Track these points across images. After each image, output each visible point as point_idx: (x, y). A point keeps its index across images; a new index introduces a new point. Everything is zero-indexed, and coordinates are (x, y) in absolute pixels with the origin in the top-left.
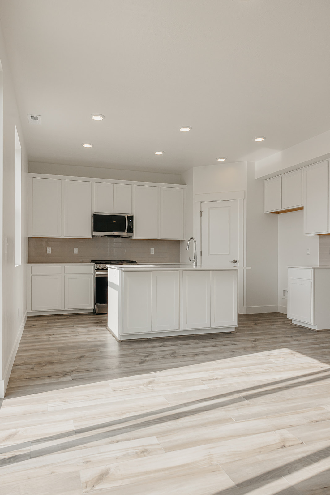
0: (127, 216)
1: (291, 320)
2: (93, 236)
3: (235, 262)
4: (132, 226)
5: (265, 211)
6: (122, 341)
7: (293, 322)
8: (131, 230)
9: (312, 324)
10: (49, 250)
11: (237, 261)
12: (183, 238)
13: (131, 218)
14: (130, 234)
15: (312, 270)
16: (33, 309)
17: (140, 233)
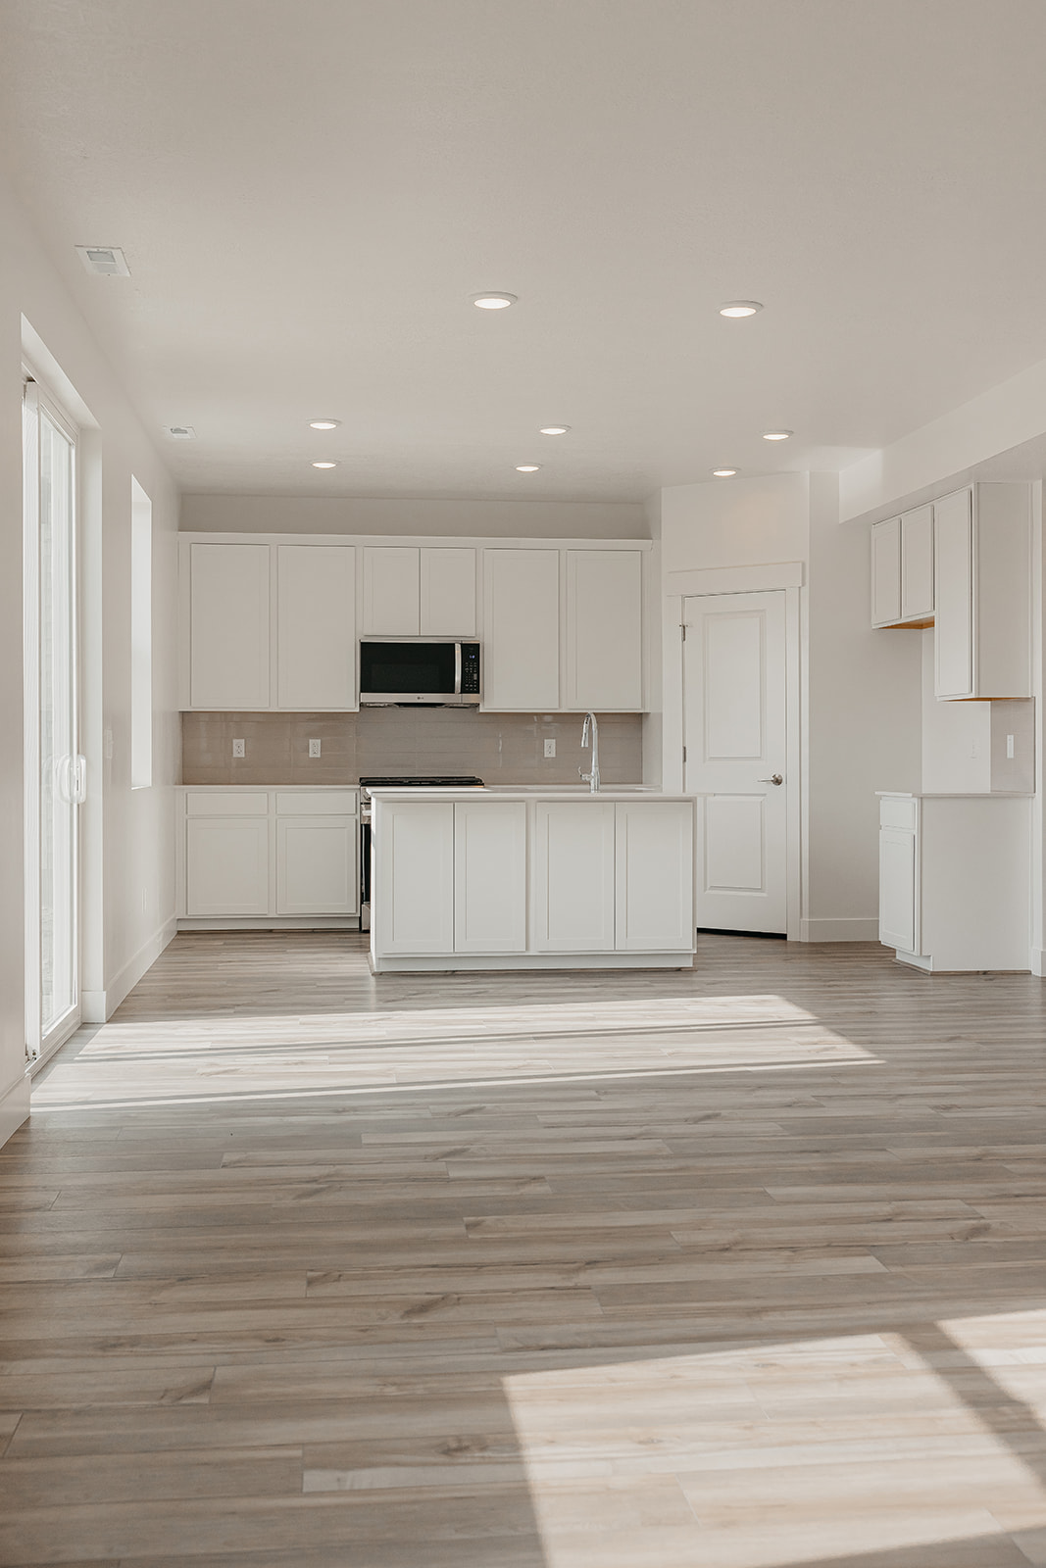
0: (462, 644)
1: (894, 951)
2: (361, 705)
3: (778, 782)
4: (475, 675)
5: (873, 622)
6: (381, 974)
7: (899, 957)
8: (472, 684)
9: (916, 953)
10: (239, 748)
11: (784, 780)
12: (643, 706)
13: (472, 651)
14: (471, 698)
15: (916, 800)
16: (193, 912)
17: (501, 692)
